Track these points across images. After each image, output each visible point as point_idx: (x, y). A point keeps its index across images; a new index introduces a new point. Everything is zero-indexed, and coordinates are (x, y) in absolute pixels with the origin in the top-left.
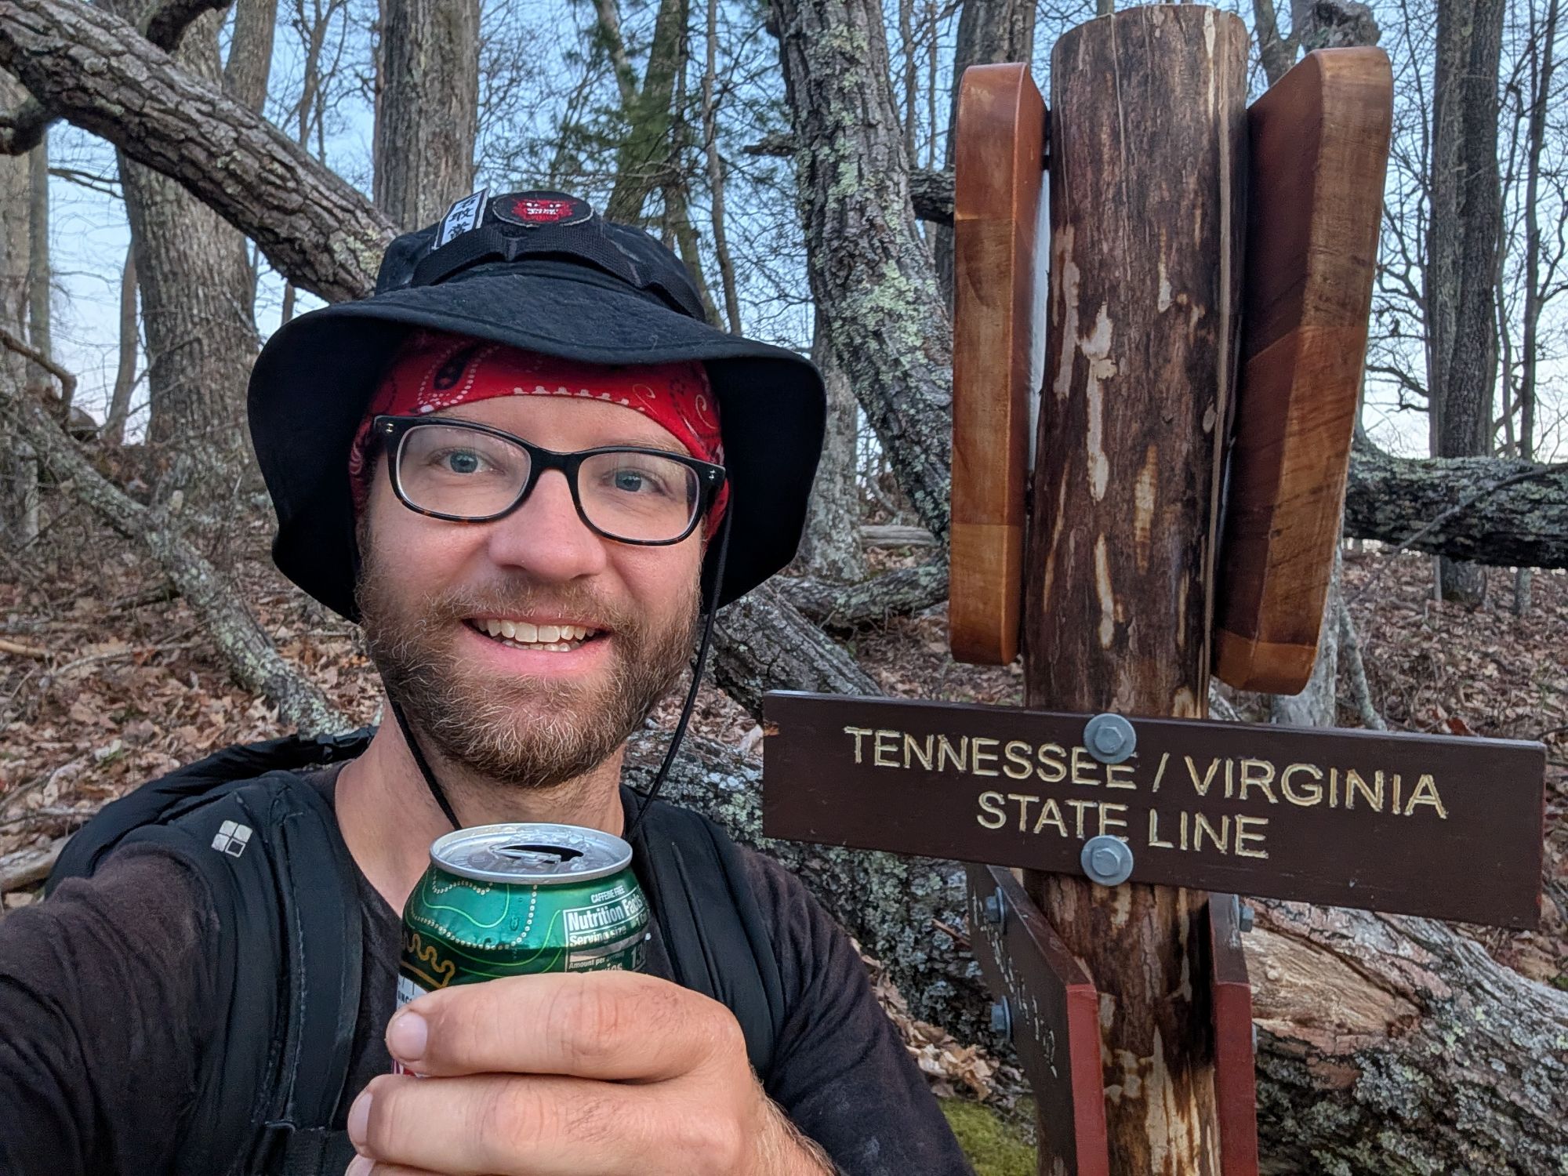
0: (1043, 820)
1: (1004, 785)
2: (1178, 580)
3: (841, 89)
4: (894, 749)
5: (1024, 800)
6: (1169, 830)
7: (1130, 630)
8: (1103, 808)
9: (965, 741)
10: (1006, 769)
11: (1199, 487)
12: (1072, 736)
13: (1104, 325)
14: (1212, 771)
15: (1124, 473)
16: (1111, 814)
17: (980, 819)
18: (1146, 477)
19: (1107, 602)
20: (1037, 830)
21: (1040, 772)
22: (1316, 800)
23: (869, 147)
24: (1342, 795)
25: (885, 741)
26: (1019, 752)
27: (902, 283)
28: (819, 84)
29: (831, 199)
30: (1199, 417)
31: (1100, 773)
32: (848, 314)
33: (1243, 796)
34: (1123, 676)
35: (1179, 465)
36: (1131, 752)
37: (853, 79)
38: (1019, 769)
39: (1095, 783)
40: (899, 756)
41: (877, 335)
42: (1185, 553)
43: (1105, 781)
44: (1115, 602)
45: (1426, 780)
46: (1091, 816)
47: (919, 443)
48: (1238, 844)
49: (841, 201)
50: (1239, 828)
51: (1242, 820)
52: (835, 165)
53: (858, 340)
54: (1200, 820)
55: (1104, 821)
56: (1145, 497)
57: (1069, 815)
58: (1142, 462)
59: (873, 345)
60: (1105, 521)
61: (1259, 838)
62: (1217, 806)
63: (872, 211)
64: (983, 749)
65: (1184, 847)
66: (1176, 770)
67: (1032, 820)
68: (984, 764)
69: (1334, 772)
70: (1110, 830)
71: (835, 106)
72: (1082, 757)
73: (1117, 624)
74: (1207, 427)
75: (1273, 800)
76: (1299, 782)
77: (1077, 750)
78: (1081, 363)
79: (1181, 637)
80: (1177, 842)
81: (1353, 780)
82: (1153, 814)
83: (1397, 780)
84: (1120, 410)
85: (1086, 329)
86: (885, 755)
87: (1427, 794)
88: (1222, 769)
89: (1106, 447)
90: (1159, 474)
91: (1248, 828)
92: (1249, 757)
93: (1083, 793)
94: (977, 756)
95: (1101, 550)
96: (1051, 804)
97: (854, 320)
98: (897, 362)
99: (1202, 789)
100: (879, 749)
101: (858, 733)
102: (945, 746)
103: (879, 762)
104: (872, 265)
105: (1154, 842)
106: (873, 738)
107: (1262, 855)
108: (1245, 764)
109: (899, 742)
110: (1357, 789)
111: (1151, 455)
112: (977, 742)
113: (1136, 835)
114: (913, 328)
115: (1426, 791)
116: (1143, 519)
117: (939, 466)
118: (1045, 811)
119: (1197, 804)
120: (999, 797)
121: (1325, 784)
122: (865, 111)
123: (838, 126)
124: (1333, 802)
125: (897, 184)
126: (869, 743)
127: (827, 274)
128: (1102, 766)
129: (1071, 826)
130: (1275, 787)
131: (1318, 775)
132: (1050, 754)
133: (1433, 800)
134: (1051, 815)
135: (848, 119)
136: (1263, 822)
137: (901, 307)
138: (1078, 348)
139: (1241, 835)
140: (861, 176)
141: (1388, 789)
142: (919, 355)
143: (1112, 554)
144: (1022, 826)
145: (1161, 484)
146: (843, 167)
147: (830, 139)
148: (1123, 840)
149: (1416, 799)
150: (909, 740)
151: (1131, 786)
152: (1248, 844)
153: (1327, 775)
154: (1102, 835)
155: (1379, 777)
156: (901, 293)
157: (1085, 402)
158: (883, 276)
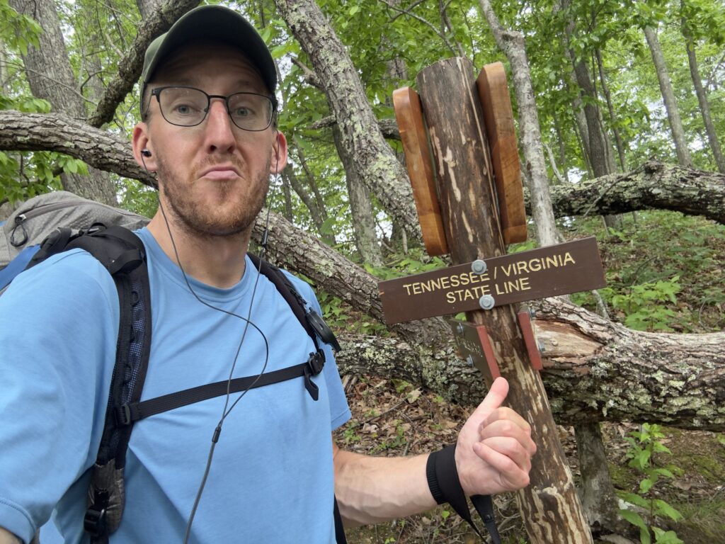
0: (466, 296)
1: (453, 289)
2: (487, 218)
3: (349, 101)
4: (419, 288)
5: (459, 292)
6: (502, 289)
7: (477, 236)
8: (482, 288)
9: (438, 280)
10: (452, 285)
11: (487, 190)
12: (468, 270)
13: (449, 152)
14: (509, 268)
15: (464, 193)
16: (485, 289)
17: (449, 301)
18: (471, 192)
19: (469, 229)
20: (465, 299)
21: (462, 283)
22: (540, 268)
23: (363, 117)
24: (546, 265)
25: (416, 286)
26: (454, 278)
27: (385, 159)
28: (341, 101)
29: (354, 137)
30: (482, 171)
31: (479, 278)
32: (369, 173)
33: (520, 273)
34: (479, 249)
35: (479, 185)
36: (485, 269)
37: (353, 96)
38: (456, 283)
39: (478, 281)
40: (421, 290)
41: (380, 178)
42: (487, 211)
43: (480, 280)
44: (471, 229)
45: (567, 254)
46: (479, 291)
47: (403, 209)
48: (522, 287)
49: (358, 137)
50: (521, 282)
51: (521, 280)
52: (353, 126)
53: (375, 181)
54: (510, 283)
55: (483, 291)
56: (472, 197)
57: (473, 292)
58: (469, 188)
59: (380, 181)
60: (463, 207)
61: (527, 283)
62: (513, 278)
63: (369, 138)
64: (444, 281)
65: (507, 292)
66: (500, 271)
67: (463, 297)
68: (446, 285)
69: (542, 259)
70: (486, 293)
71: (348, 106)
72: (473, 275)
73: (473, 235)
74: (485, 173)
75: (528, 272)
76: (534, 264)
77: (471, 273)
78: (445, 165)
79: (492, 234)
80: (505, 291)
81: (548, 260)
82: (497, 286)
83: (560, 256)
84: (459, 175)
85: (444, 154)
86: (417, 290)
87: (569, 258)
88: (512, 267)
89: (458, 186)
90: (474, 190)
91: (524, 282)
92: (518, 261)
93: (475, 285)
94: (443, 283)
95: (464, 216)
96: (467, 291)
97: (372, 174)
98: (389, 185)
99: (508, 274)
100: (414, 289)
101: (407, 286)
102: (433, 283)
103: (415, 293)
104: (374, 155)
105: (499, 293)
106: (412, 287)
107: (529, 288)
108: (518, 264)
109: (420, 286)
110: (550, 262)
111: (471, 185)
112: (442, 279)
113: (493, 293)
114: (392, 172)
115: (568, 257)
116: (473, 203)
117: (411, 214)
118: (466, 293)
119: (507, 279)
120: (452, 293)
121: (541, 263)
122: (359, 106)
123: (352, 113)
124: (544, 267)
125: (375, 127)
126: (411, 288)
127: (359, 162)
128: (479, 275)
129: (474, 295)
130: (528, 268)
131: (538, 261)
132: (463, 277)
133: (571, 259)
134: (468, 294)
135: (354, 110)
136: (527, 279)
137: (386, 167)
138: (444, 161)
139: (522, 284)
140: (363, 127)
141: (558, 259)
142: (396, 181)
143: (467, 216)
144: (461, 300)
145: (475, 193)
146: (356, 126)
147: (350, 117)
148: (490, 295)
149: (566, 260)
150: (423, 284)
151: (488, 279)
152: (525, 286)
153: (541, 260)
154: (484, 295)
155: (555, 257)
156: (385, 162)
157: (449, 175)
158: (377, 158)
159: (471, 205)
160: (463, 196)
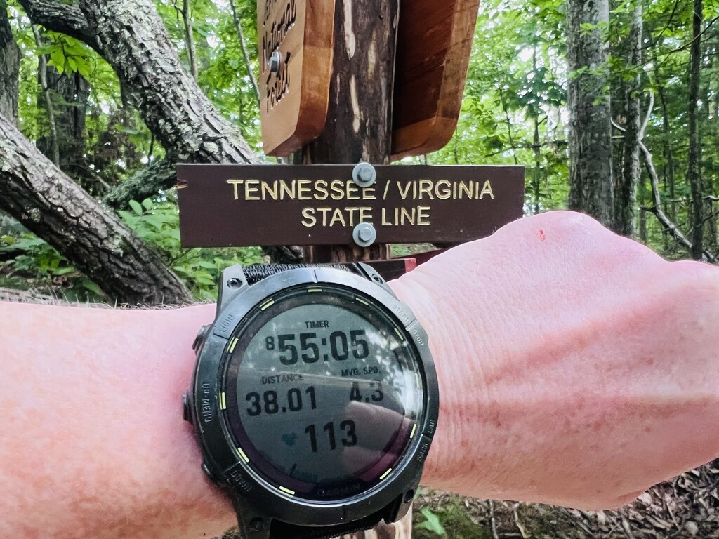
0: (334, 219)
1: (314, 203)
4: (256, 190)
5: (325, 210)
6: (390, 218)
7: (367, 124)
8: (361, 210)
9: (294, 182)
10: (316, 196)
12: (346, 176)
14: (408, 187)
15: (362, 45)
16: (365, 212)
17: (303, 223)
18: (372, 47)
19: (356, 110)
20: (331, 224)
21: (332, 195)
22: (448, 196)
24: (457, 193)
25: (251, 186)
26: (321, 185)
30: (391, 20)
31: (360, 193)
33: (420, 198)
34: (364, 147)
36: (373, 181)
38: (321, 194)
39: (358, 198)
40: (259, 193)
43: (362, 197)
44: (360, 110)
45: (487, 183)
46: (356, 214)
48: (419, 220)
50: (419, 212)
51: (420, 208)
54: (404, 211)
55: (362, 216)
56: (372, 58)
57: (346, 215)
58: (370, 39)
60: (355, 68)
61: (427, 216)
62: (410, 204)
64: (303, 186)
65: (397, 224)
66: (393, 188)
67: (329, 220)
68: (304, 194)
69: (455, 183)
70: (365, 220)
72: (351, 186)
73: (361, 121)
74: (394, 27)
75: (432, 198)
76: (442, 188)
77: (349, 183)
80: (393, 222)
81: (462, 185)
82: (384, 210)
83: (477, 184)
84: (360, 10)
86: (251, 194)
88: (412, 186)
89: (354, 30)
90: (377, 45)
91: (423, 212)
92: (423, 179)
93: (352, 203)
94: (300, 190)
95: (353, 83)
96: (337, 211)
99: (404, 196)
100: (247, 190)
101: (235, 182)
102: (283, 185)
103: (248, 197)
105: (384, 223)
106: (244, 184)
107: (428, 223)
108: (421, 183)
109: (259, 186)
110: (463, 190)
111: (374, 35)
112: (300, 182)
113: (376, 221)
115: (487, 188)
116: (371, 68)
118: (335, 215)
119: (401, 203)
120: (312, 210)
121: (451, 188)
124: (455, 197)
126: (241, 187)
128: (361, 189)
129: (347, 221)
130: (433, 192)
131: (449, 184)
132: (336, 185)
133: (489, 191)
134: (338, 216)
136: (428, 208)
139: (420, 215)
141: (474, 188)
143: (359, 85)
144: (324, 224)
145: (378, 51)
148: (371, 225)
149: (484, 191)
150: (264, 185)
151: (373, 197)
152: (423, 219)
153: (452, 185)
154: (361, 223)
155: (471, 183)
159: (367, 69)
160: (359, 50)
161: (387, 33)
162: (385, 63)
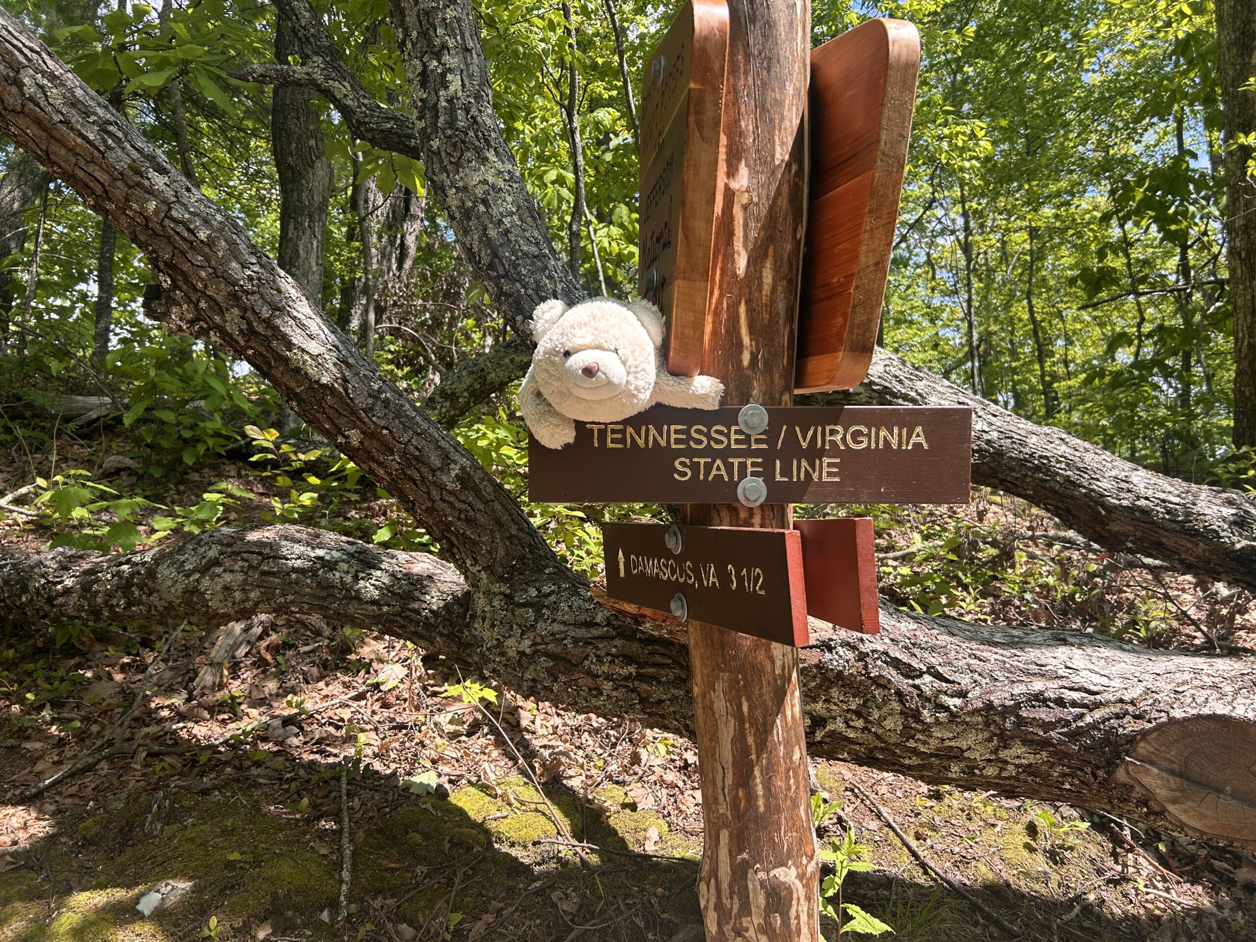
0: (714, 472)
1: (690, 453)
2: (785, 326)
4: (619, 436)
5: (702, 461)
6: (786, 471)
7: (759, 357)
8: (749, 462)
9: (666, 427)
10: (692, 443)
11: (794, 272)
12: (731, 419)
13: (743, 171)
14: (810, 434)
15: (755, 261)
16: (754, 464)
17: (676, 476)
18: (768, 265)
19: (746, 340)
20: (710, 478)
21: (712, 443)
22: (864, 446)
24: (877, 442)
25: (614, 431)
26: (699, 432)
27: (500, 166)
28: (427, 13)
29: (442, 99)
30: (795, 231)
31: (747, 441)
32: (461, 184)
33: (827, 447)
34: (755, 385)
35: (786, 258)
36: (765, 427)
37: (454, 14)
38: (700, 442)
39: (744, 447)
40: (623, 441)
41: (485, 202)
42: (787, 311)
43: (750, 445)
44: (751, 340)
45: (919, 429)
46: (743, 467)
48: (824, 474)
49: (450, 101)
50: (825, 465)
51: (826, 460)
52: (443, 75)
53: (469, 204)
54: (804, 463)
55: (750, 469)
56: (768, 276)
57: (729, 467)
58: (766, 255)
59: (482, 208)
60: (746, 290)
61: (835, 470)
62: (813, 454)
63: (474, 111)
64: (677, 432)
65: (795, 480)
66: (791, 435)
67: (707, 474)
68: (677, 441)
69: (873, 430)
70: (753, 474)
72: (736, 432)
73: (752, 353)
74: (798, 237)
75: (842, 448)
76: (856, 435)
77: (733, 428)
78: (729, 195)
79: (785, 361)
80: (791, 477)
81: (883, 433)
82: (778, 463)
83: (905, 430)
84: (753, 223)
85: (732, 173)
87: (919, 437)
88: (815, 432)
89: (745, 245)
90: (775, 262)
91: (830, 465)
92: (830, 424)
93: (737, 453)
94: (673, 436)
95: (742, 309)
96: (718, 462)
99: (804, 445)
100: (609, 437)
101: (595, 427)
102: (653, 431)
103: (610, 445)
105: (778, 478)
106: (605, 430)
107: (836, 480)
109: (623, 432)
110: (885, 437)
111: (771, 251)
112: (673, 428)
113: (768, 475)
118: (715, 466)
119: (801, 454)
120: (687, 461)
121: (869, 435)
122: (463, 38)
123: (444, 47)
124: (873, 446)
126: (603, 434)
127: (443, 154)
128: (748, 436)
129: (730, 473)
130: (844, 439)
131: (866, 431)
132: (718, 432)
133: (922, 440)
134: (718, 469)
135: (451, 43)
136: (838, 460)
138: (727, 188)
139: (825, 469)
140: (463, 85)
141: (900, 435)
142: (515, 218)
143: (750, 311)
144: (702, 477)
145: (776, 269)
146: (449, 77)
147: (438, 56)
148: (761, 480)
149: (914, 439)
150: (629, 430)
151: (765, 446)
152: (829, 474)
153: (870, 431)
154: (749, 478)
155: (896, 430)
156: (499, 173)
157: (732, 218)
158: (487, 159)
159: (760, 291)
160: (752, 269)
161: (788, 247)
162: (785, 282)
